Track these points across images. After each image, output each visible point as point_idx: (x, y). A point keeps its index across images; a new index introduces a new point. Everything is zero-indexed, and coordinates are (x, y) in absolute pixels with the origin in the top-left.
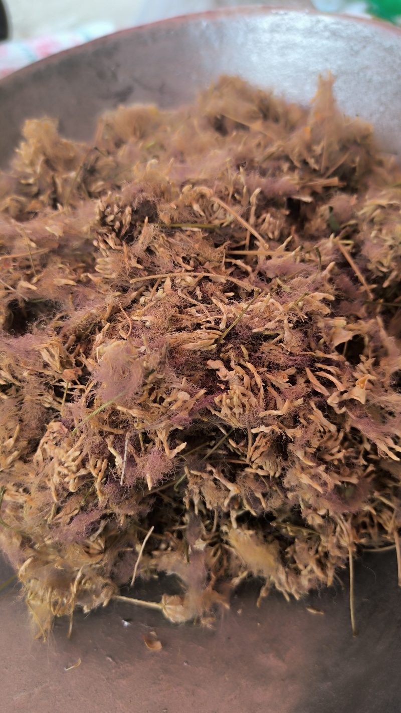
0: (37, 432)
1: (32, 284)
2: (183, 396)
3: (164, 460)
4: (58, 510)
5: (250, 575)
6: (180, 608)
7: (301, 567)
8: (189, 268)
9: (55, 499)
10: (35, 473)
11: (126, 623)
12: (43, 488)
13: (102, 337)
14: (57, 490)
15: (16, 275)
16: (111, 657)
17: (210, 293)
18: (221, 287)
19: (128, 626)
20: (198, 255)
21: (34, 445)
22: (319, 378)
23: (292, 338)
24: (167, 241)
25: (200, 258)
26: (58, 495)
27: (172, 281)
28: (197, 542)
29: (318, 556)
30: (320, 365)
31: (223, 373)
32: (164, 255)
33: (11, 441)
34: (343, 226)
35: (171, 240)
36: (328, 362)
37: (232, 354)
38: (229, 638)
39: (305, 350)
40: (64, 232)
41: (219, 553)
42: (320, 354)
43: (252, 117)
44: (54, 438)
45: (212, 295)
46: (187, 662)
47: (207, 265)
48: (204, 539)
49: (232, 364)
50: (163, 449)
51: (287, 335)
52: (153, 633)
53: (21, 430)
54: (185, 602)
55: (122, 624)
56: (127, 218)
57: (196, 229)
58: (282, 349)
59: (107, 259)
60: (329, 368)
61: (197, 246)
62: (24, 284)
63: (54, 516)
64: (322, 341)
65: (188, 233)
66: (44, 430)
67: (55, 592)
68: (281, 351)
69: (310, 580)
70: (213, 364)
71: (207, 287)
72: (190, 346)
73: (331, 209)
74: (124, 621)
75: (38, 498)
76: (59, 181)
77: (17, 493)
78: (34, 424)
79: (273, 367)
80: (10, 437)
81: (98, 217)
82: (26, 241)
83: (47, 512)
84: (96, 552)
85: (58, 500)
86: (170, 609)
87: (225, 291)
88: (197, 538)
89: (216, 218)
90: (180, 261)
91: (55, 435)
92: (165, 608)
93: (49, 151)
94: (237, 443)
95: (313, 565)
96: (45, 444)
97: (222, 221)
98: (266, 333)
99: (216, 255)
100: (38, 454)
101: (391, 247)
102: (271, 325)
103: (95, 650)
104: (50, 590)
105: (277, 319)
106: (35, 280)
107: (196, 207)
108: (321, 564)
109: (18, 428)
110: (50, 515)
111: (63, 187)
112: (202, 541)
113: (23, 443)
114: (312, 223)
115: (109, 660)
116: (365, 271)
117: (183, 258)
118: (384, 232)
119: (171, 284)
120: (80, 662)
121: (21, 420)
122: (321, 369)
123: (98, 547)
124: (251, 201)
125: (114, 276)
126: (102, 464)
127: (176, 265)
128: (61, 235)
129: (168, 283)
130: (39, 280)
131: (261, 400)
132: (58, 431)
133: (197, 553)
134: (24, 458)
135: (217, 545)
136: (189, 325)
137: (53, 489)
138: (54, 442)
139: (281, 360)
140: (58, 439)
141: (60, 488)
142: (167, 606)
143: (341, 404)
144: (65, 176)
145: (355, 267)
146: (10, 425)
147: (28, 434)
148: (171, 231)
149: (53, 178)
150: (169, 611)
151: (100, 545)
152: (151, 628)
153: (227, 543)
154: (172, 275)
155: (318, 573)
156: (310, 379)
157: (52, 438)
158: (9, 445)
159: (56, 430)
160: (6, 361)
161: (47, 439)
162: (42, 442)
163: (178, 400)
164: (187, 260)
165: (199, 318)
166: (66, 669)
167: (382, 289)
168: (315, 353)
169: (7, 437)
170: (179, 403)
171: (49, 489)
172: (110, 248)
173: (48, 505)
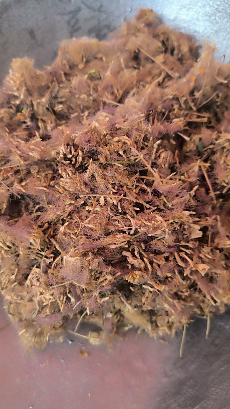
0: (27, 270)
1: (22, 186)
2: (109, 277)
3: (97, 305)
4: (39, 312)
5: (134, 327)
6: (97, 340)
7: (159, 325)
8: (115, 191)
10: (27, 292)
11: (70, 342)
12: (31, 300)
13: (64, 229)
14: (38, 302)
15: (12, 179)
16: (63, 359)
17: (125, 207)
18: (132, 204)
19: (72, 344)
20: (120, 182)
21: (26, 277)
22: (181, 257)
23: (169, 238)
24: (103, 174)
25: (121, 184)
26: (39, 305)
27: (105, 198)
28: (108, 314)
29: (169, 324)
30: (182, 249)
31: (130, 259)
32: (101, 183)
33: (13, 277)
34: (206, 149)
35: (106, 173)
36: (187, 247)
37: (136, 248)
38: (121, 352)
39: (175, 242)
40: (41, 157)
41: (119, 317)
42: (183, 243)
45: (127, 209)
46: (100, 363)
47: (125, 188)
48: (111, 312)
49: (136, 253)
50: (96, 299)
51: (167, 236)
52: (83, 348)
53: (18, 270)
55: (69, 342)
56: (80, 159)
57: (120, 165)
58: (163, 242)
59: (67, 180)
60: (188, 251)
61: (120, 177)
62: (17, 186)
63: (37, 314)
64: (185, 236)
65: (115, 167)
66: (31, 269)
67: (36, 337)
68: (162, 244)
69: (163, 333)
70: (125, 253)
71: (124, 203)
72: (114, 246)
73: (200, 139)
74: (69, 341)
75: (29, 306)
76: (35, 103)
77: (17, 299)
78: (25, 266)
80: (13, 275)
81: (62, 156)
82: (18, 158)
83: (34, 313)
85: (39, 308)
86: (93, 339)
87: (134, 206)
88: (108, 312)
89: (133, 155)
90: (110, 186)
91: (37, 275)
92: (90, 339)
93: (29, 83)
95: (166, 328)
96: (32, 278)
97: (136, 157)
98: (156, 236)
99: (131, 182)
100: (28, 282)
102: (159, 232)
103: (55, 355)
104: (34, 337)
105: (163, 229)
106: (23, 184)
107: (121, 153)
108: (170, 328)
109: (17, 270)
110: (36, 314)
111: (38, 107)
113: (20, 276)
114: (188, 146)
115: (62, 361)
116: (214, 184)
117: (112, 184)
118: (229, 158)
119: (104, 199)
120: (48, 362)
121: (18, 265)
122: (183, 251)
123: (59, 325)
124: (154, 146)
125: (71, 190)
126: (63, 298)
127: (107, 188)
128: (39, 158)
129: (102, 200)
130: (26, 184)
131: (149, 275)
132: (39, 274)
133: (107, 319)
134: (21, 284)
135: (118, 314)
136: (113, 230)
137: (37, 302)
138: (37, 278)
139: (162, 250)
140: (39, 277)
142: (92, 338)
143: (192, 273)
144: (39, 101)
145: (208, 181)
146: (13, 267)
147: (22, 272)
148: (104, 167)
149: (31, 101)
150: (92, 340)
152: (83, 345)
153: (123, 312)
154: (105, 195)
155: (167, 331)
156: (176, 258)
157: (35, 276)
158: (12, 278)
159: (38, 272)
160: (9, 238)
161: (33, 276)
162: (30, 277)
163: (106, 279)
164: (114, 185)
165: (119, 227)
166: (41, 365)
167: (222, 193)
168: (180, 243)
169: (11, 275)
170: (107, 282)
171: (35, 302)
172: (68, 175)
173: (34, 309)
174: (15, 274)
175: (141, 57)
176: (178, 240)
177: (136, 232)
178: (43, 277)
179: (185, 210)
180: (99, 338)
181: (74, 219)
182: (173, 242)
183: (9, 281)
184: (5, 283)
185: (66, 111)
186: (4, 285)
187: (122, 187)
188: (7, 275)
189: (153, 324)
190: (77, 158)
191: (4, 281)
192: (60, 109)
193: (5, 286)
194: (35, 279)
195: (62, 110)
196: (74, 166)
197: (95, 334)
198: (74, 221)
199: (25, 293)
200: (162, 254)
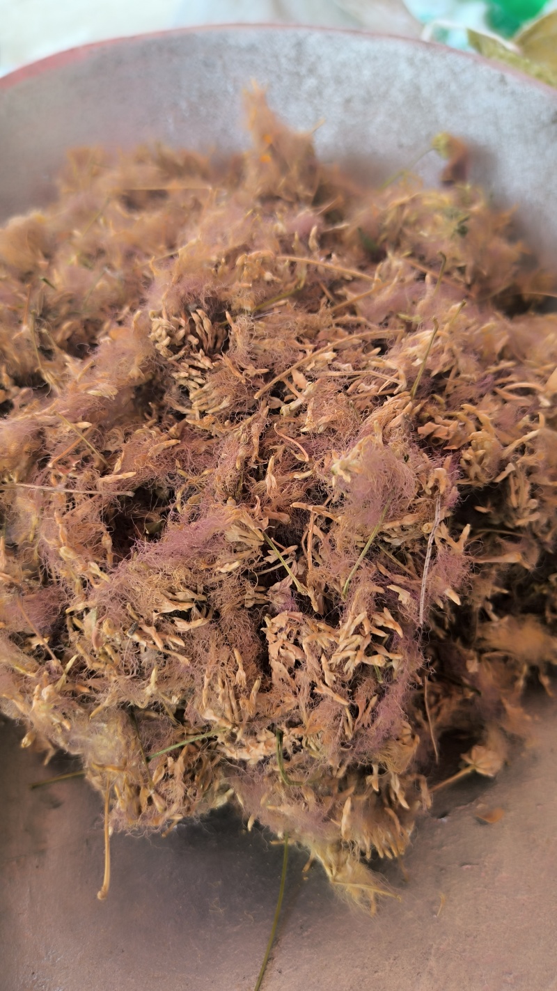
0: (257, 646)
1: (119, 473)
4: (357, 711)
6: (490, 755)
8: (310, 346)
9: (345, 703)
10: (291, 694)
13: (273, 478)
15: (81, 478)
16: (465, 864)
18: (360, 349)
20: (305, 329)
22: (511, 391)
26: (342, 695)
27: (300, 369)
31: (442, 433)
33: (241, 674)
36: (505, 373)
39: (482, 370)
40: (118, 389)
42: (494, 368)
43: (166, 179)
44: (289, 636)
45: (358, 363)
47: (320, 335)
49: (441, 418)
50: (449, 547)
51: (462, 363)
52: (480, 807)
53: (241, 653)
54: (491, 746)
56: (204, 324)
57: (283, 302)
58: (465, 378)
59: (205, 388)
61: (298, 319)
62: (107, 480)
63: (354, 722)
64: (485, 354)
65: (277, 311)
66: (264, 634)
68: (466, 381)
70: (423, 430)
72: (398, 421)
75: (322, 717)
76: (8, 348)
78: (248, 636)
80: (234, 673)
81: (167, 341)
85: (348, 701)
86: (483, 762)
87: (366, 352)
88: (468, 664)
90: (295, 343)
91: (288, 630)
92: (477, 767)
94: (486, 506)
96: (281, 650)
98: (446, 370)
100: (277, 667)
101: (450, 238)
102: (445, 357)
103: (443, 872)
105: (446, 349)
106: (117, 466)
107: (269, 277)
109: (236, 653)
110: (349, 725)
111: (20, 355)
113: (253, 667)
115: (467, 869)
117: (296, 339)
119: (302, 375)
120: (442, 895)
125: (226, 403)
127: (294, 349)
129: (298, 377)
130: (124, 463)
132: (288, 624)
134: (266, 689)
136: (369, 404)
137: (330, 693)
138: (292, 639)
140: (294, 635)
142: (479, 763)
144: (14, 338)
146: (224, 653)
147: (251, 654)
148: (257, 315)
150: (482, 766)
152: (474, 802)
154: (295, 365)
157: (285, 638)
158: (241, 680)
159: (284, 626)
161: (279, 644)
162: (273, 650)
163: (438, 480)
164: (299, 340)
165: (374, 390)
169: (231, 674)
171: (326, 697)
172: (203, 371)
173: (337, 717)
174: (241, 666)
177: (410, 383)
178: (303, 628)
181: (276, 451)
182: (479, 371)
183: (238, 694)
184: (231, 708)
185: (81, 331)
186: (233, 713)
187: (314, 337)
188: (223, 682)
190: (198, 331)
191: (227, 706)
192: (68, 334)
193: (236, 717)
194: (290, 646)
195: (74, 333)
196: (200, 346)
198: (280, 453)
199: (290, 700)
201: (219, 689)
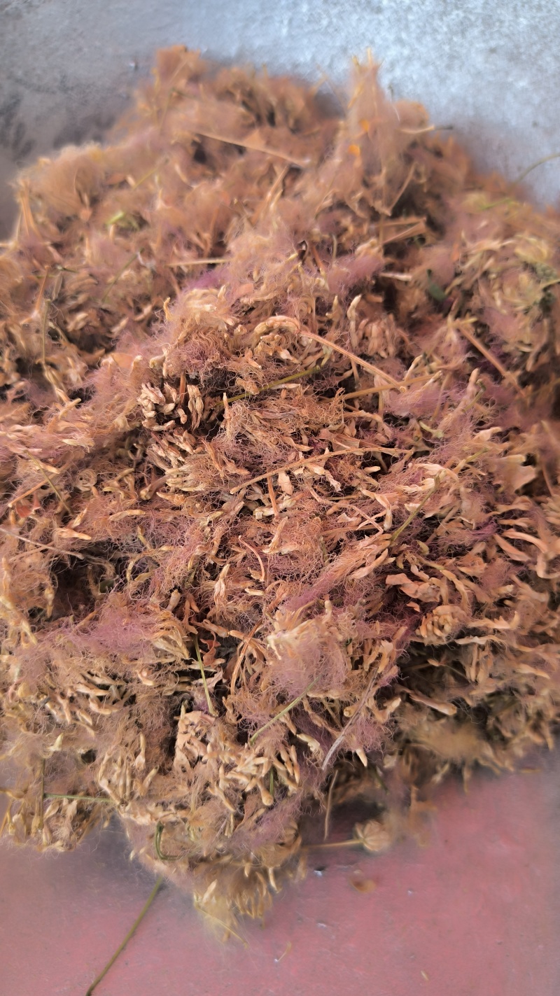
0: (167, 730)
1: (75, 529)
2: (386, 648)
5: (452, 766)
6: (382, 835)
7: (508, 735)
8: (306, 448)
9: (232, 810)
10: (186, 783)
11: (319, 873)
12: (205, 798)
13: (223, 586)
14: (226, 795)
15: (42, 522)
16: (322, 922)
17: (346, 476)
18: (359, 463)
19: (325, 876)
20: (307, 423)
21: (169, 746)
22: (512, 541)
23: (472, 505)
24: (265, 420)
25: (313, 427)
26: (232, 802)
27: (289, 473)
28: (385, 761)
29: (531, 722)
30: (506, 522)
31: (411, 589)
32: (267, 441)
33: (141, 759)
34: (448, 291)
35: (268, 415)
36: (514, 514)
37: (411, 558)
38: (446, 841)
39: (487, 512)
40: (95, 441)
41: (411, 758)
42: (503, 508)
43: (247, 128)
44: (198, 733)
45: (351, 479)
46: (411, 890)
47: (324, 433)
49: (415, 570)
50: (372, 715)
51: (465, 504)
52: (357, 872)
53: (147, 737)
54: (386, 825)
55: (316, 875)
56: (196, 405)
57: (292, 386)
58: (462, 522)
59: (183, 468)
60: (520, 522)
61: (304, 412)
62: (63, 535)
63: (235, 827)
64: (501, 490)
65: (283, 394)
66: (176, 723)
67: (244, 893)
68: (461, 525)
69: (524, 749)
70: (392, 580)
71: (339, 468)
73: (429, 272)
74: (316, 872)
75: (206, 815)
76: (15, 331)
77: (167, 813)
78: (159, 721)
79: (459, 552)
80: (136, 754)
81: (152, 414)
82: (37, 466)
83: (225, 828)
84: (292, 837)
85: (234, 808)
86: (372, 840)
87: (364, 465)
89: (309, 354)
90: (291, 441)
91: (197, 730)
92: (366, 842)
94: (439, 661)
95: (528, 734)
96: (187, 743)
97: (318, 356)
98: (440, 514)
99: (331, 413)
100: (180, 757)
101: (527, 311)
103: (300, 921)
104: (237, 895)
105: (452, 489)
106: (77, 522)
107: (284, 355)
108: (536, 728)
109: (142, 738)
110: (230, 827)
111: (27, 340)
112: (390, 757)
113: (156, 752)
114: (408, 297)
115: (322, 927)
116: (504, 357)
117: (294, 435)
118: (508, 290)
119: (288, 478)
120: (289, 945)
121: (140, 725)
122: (509, 527)
123: (293, 832)
125: (200, 488)
126: (288, 753)
127: (286, 448)
128: (93, 445)
129: (284, 480)
130: (84, 521)
131: (466, 607)
132: (200, 723)
134: (163, 771)
136: (344, 537)
137: (222, 797)
138: (200, 738)
139: (466, 538)
140: (203, 733)
141: (231, 791)
142: (368, 839)
143: (550, 567)
144: (23, 322)
145: (490, 356)
146: (130, 736)
147: (157, 738)
148: (258, 401)
149: (6, 329)
150: (370, 843)
151: (292, 828)
152: (352, 866)
154: (284, 467)
155: (534, 738)
156: (503, 548)
157: (194, 734)
158: (139, 764)
159: (196, 722)
160: (99, 664)
161: (187, 737)
162: (180, 742)
163: (380, 656)
164: (297, 436)
165: (354, 524)
166: (276, 960)
167: (525, 373)
168: (497, 510)
169: (132, 757)
170: (385, 661)
171: (216, 798)
172: (184, 453)
173: (222, 818)
174: (143, 752)
175: (212, 149)
176: (490, 507)
177: (397, 521)
178: (213, 729)
179: (477, 431)
180: (384, 830)
181: (237, 553)
182: (483, 514)
183: (133, 776)
184: (125, 785)
185: (96, 323)
186: (124, 791)
187: (316, 433)
188: (122, 762)
189: (492, 739)
190: (189, 406)
191: (121, 783)
192: (81, 324)
193: (127, 793)
194: (196, 742)
195: (87, 325)
196: (187, 426)
197: (372, 826)
198: (240, 557)
199: (183, 789)
200: (470, 550)
201: (116, 768)
